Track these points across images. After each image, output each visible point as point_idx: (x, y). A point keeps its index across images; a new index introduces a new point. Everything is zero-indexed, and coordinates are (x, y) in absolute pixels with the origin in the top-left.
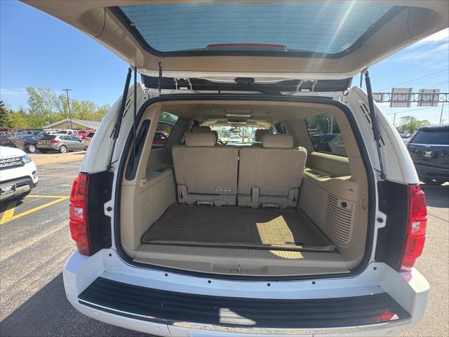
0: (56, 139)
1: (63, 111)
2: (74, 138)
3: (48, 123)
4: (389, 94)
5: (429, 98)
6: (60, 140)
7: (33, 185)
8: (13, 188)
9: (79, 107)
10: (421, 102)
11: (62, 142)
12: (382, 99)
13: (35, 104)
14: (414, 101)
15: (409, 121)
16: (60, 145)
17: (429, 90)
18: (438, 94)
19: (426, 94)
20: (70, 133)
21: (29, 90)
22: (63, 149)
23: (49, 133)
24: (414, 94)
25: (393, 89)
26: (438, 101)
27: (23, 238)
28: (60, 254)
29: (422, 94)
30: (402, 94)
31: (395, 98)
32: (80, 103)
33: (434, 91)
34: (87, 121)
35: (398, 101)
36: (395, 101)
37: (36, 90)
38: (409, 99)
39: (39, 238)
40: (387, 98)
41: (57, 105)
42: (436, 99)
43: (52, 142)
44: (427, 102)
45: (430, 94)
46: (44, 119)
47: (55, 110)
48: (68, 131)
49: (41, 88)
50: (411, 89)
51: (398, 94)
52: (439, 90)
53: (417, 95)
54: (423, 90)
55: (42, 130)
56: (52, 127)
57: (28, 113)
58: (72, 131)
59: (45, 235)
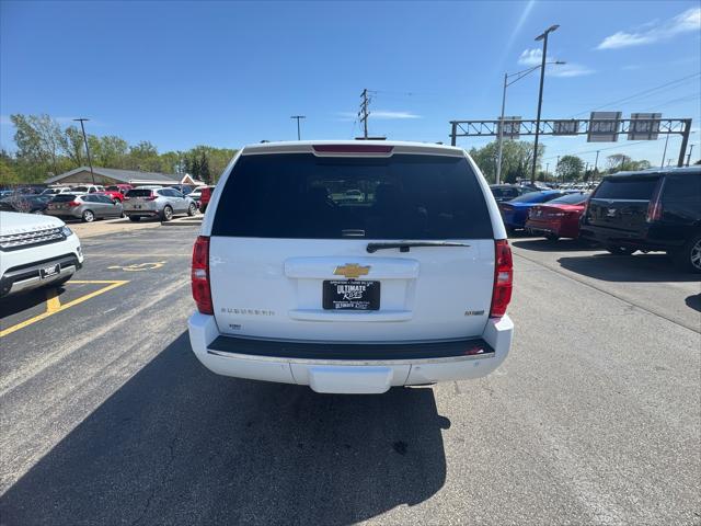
0: (77, 200)
1: (74, 153)
2: (103, 199)
3: (51, 173)
4: (586, 121)
5: (646, 127)
6: (82, 202)
7: (79, 266)
8: (57, 270)
9: (99, 147)
10: (633, 134)
11: (86, 205)
12: (575, 129)
13: (25, 143)
14: (623, 132)
15: (619, 163)
16: (83, 209)
17: (647, 115)
18: (659, 121)
19: (642, 121)
20: (93, 190)
21: (14, 119)
22: (89, 216)
23: (58, 191)
24: (623, 121)
25: (593, 114)
26: (659, 132)
27: (88, 329)
28: (141, 344)
29: (636, 120)
30: (606, 122)
31: (596, 128)
32: (100, 141)
33: (653, 115)
34: (115, 171)
35: (599, 133)
36: (595, 133)
37: (27, 120)
38: (616, 129)
39: (109, 328)
40: (583, 127)
41: (64, 143)
42: (654, 129)
43: (70, 205)
44: (641, 133)
45: (647, 121)
46: (44, 167)
47: (60, 152)
48: (89, 186)
49: (35, 115)
50: (619, 114)
51: (599, 121)
52: (660, 115)
53: (627, 124)
54: (637, 115)
55: (46, 186)
56: (60, 181)
57: (14, 157)
58: (96, 187)
59: (114, 324)
